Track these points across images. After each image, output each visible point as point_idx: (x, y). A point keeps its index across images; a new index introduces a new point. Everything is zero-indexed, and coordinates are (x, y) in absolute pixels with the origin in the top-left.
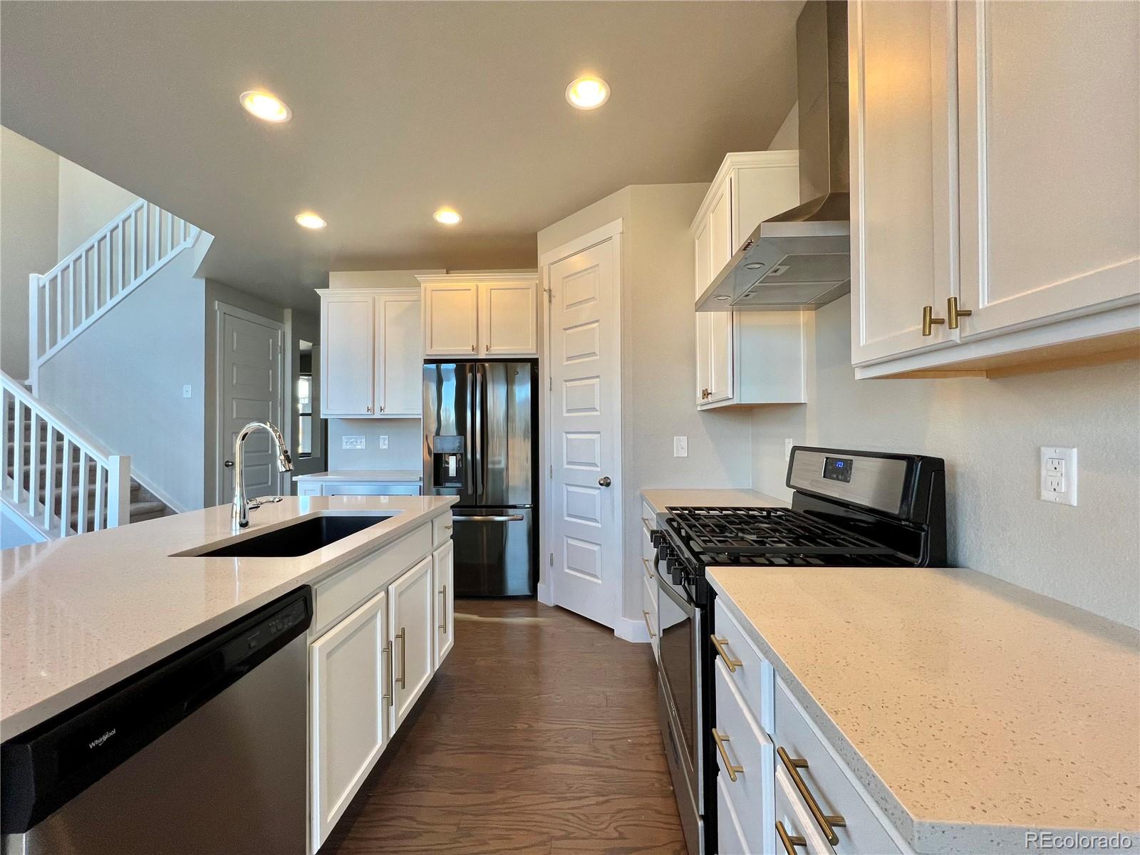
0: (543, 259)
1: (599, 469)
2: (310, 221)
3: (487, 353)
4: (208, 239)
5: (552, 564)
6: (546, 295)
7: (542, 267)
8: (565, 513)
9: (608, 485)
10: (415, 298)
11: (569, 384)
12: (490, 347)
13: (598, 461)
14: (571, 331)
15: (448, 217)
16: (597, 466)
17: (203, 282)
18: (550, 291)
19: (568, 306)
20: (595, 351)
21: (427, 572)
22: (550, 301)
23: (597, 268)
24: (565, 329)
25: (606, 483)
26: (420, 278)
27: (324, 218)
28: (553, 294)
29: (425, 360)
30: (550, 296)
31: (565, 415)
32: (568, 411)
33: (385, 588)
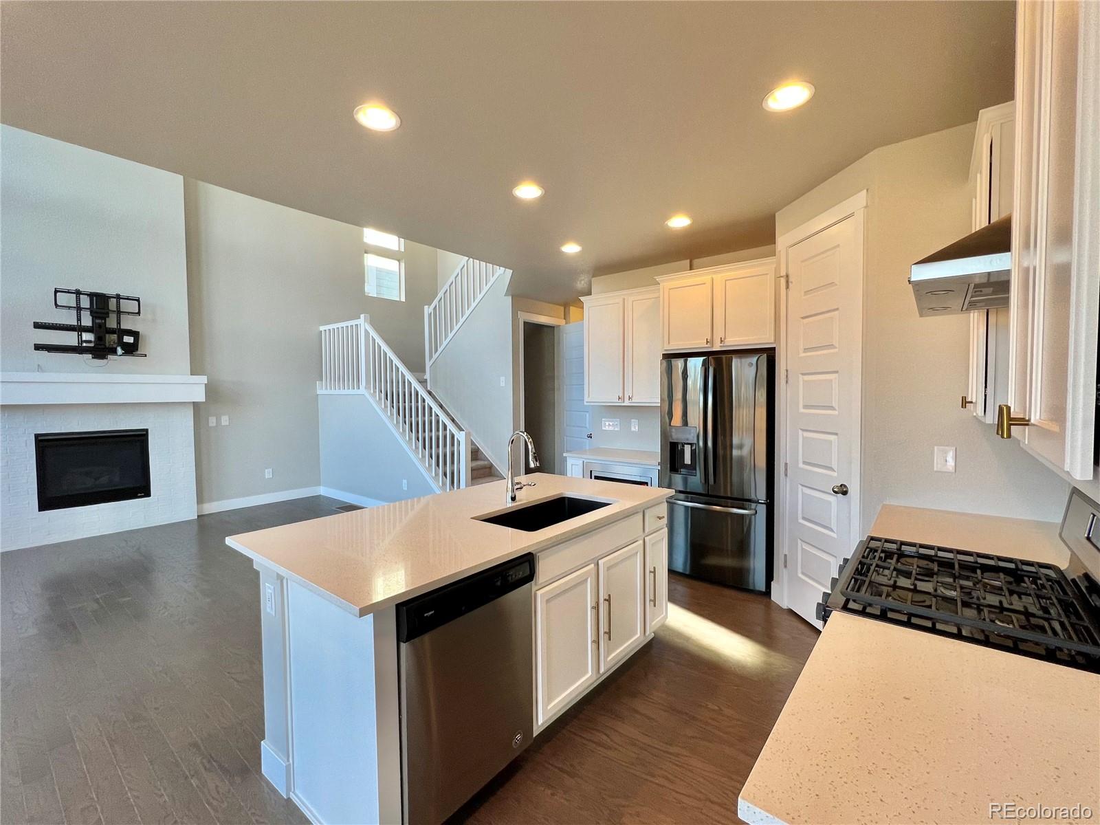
0: (782, 240)
1: (835, 474)
2: (571, 249)
3: (722, 345)
4: (509, 272)
5: (786, 566)
6: (783, 281)
7: (780, 251)
8: (800, 516)
9: (845, 493)
10: (656, 295)
11: (806, 378)
12: (725, 339)
13: (835, 467)
14: (810, 319)
15: (679, 222)
16: (834, 470)
17: (510, 298)
18: (787, 276)
19: (805, 292)
20: (834, 343)
21: (637, 553)
22: (787, 287)
23: (838, 249)
24: (803, 318)
25: (842, 490)
26: (658, 279)
27: (580, 244)
28: (790, 280)
29: (663, 354)
30: (787, 282)
31: (802, 410)
32: (806, 407)
33: (596, 561)
